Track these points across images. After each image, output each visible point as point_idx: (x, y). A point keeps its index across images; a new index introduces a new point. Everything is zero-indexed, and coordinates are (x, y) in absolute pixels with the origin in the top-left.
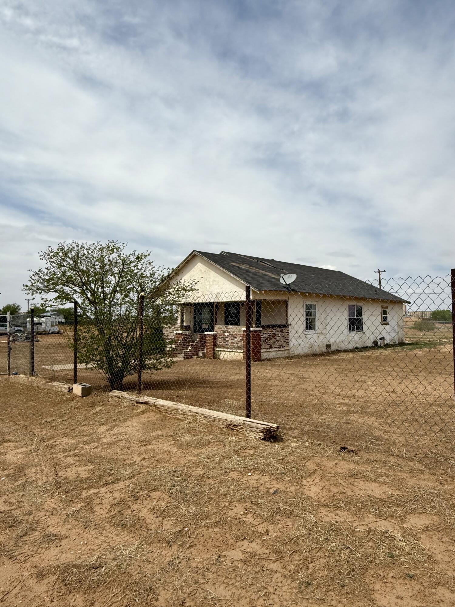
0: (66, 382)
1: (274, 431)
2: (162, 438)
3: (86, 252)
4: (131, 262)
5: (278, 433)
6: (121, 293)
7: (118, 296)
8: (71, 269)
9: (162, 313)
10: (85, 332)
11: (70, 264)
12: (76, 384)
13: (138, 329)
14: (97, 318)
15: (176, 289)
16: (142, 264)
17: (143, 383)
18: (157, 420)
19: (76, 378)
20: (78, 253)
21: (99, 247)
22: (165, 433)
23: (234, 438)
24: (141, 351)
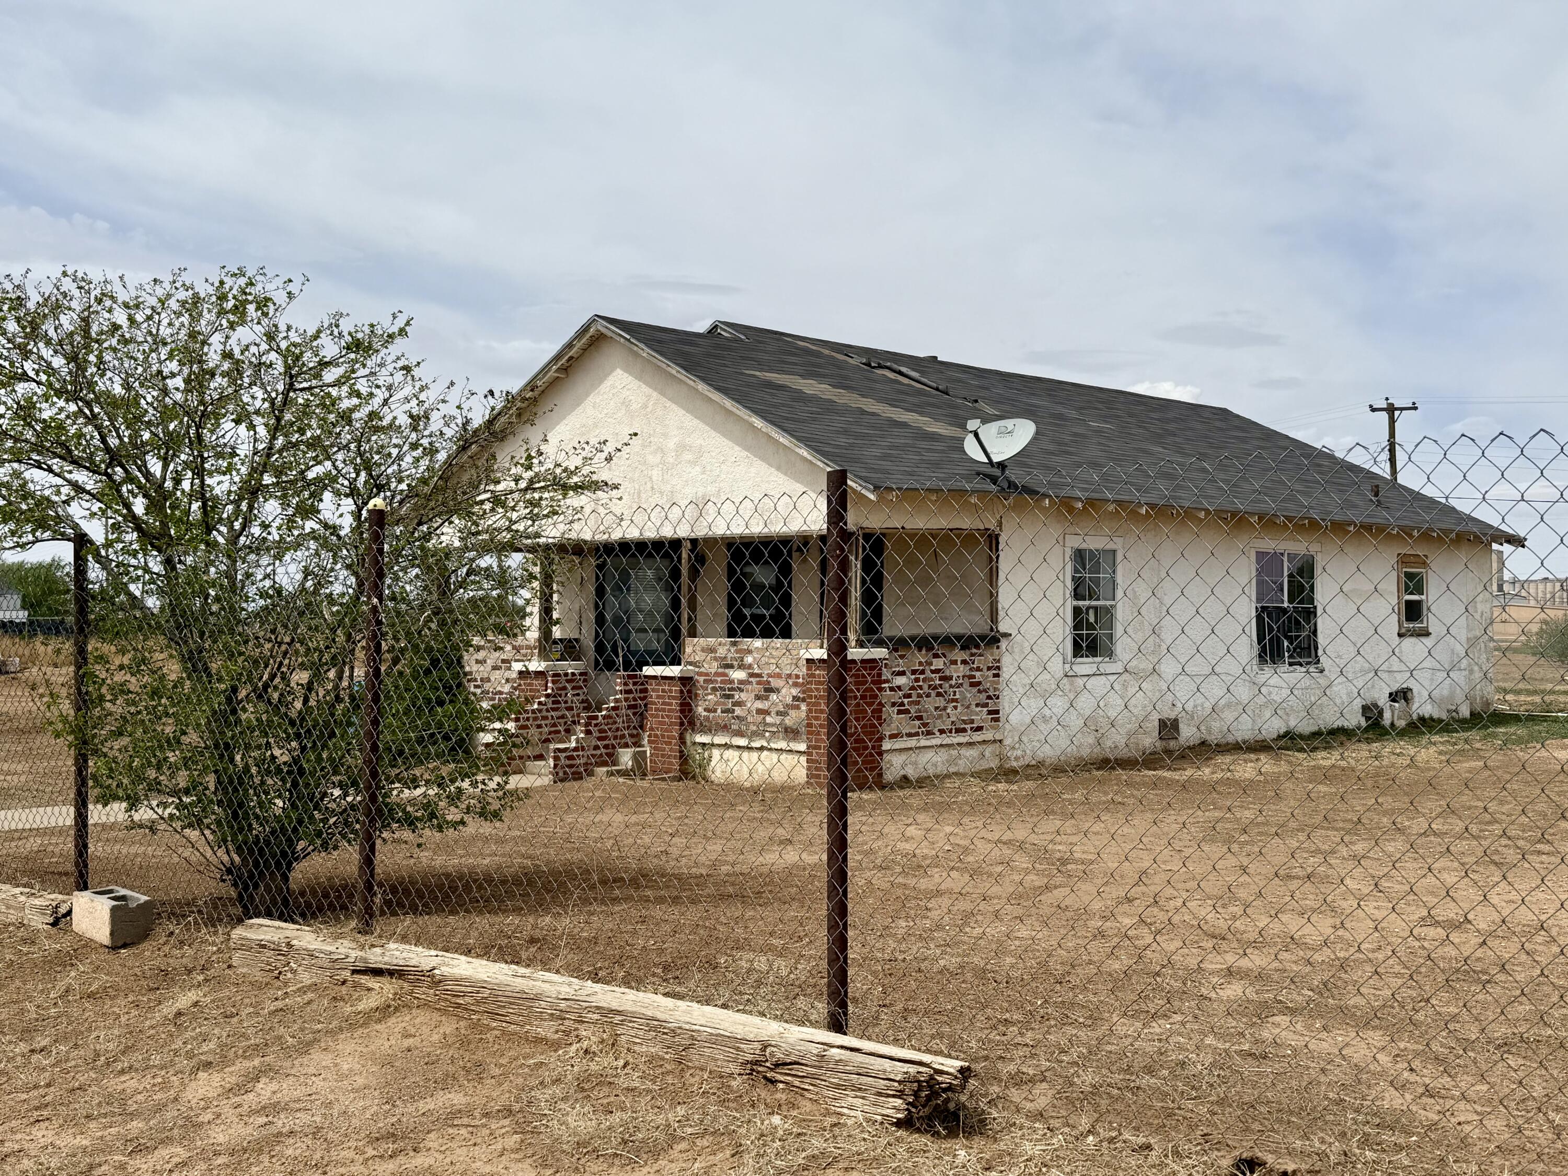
0: (43, 882)
1: (950, 1088)
2: (465, 1121)
3: (121, 317)
4: (324, 364)
5: (963, 1098)
6: (284, 496)
7: (271, 509)
8: (59, 393)
9: (462, 584)
10: (121, 667)
11: (50, 370)
12: (87, 894)
13: (360, 654)
14: (174, 607)
15: (523, 484)
16: (373, 374)
17: (380, 885)
18: (445, 1043)
19: (86, 866)
20: (86, 322)
21: (182, 295)
22: (479, 1100)
23: (776, 1120)
24: (375, 748)
